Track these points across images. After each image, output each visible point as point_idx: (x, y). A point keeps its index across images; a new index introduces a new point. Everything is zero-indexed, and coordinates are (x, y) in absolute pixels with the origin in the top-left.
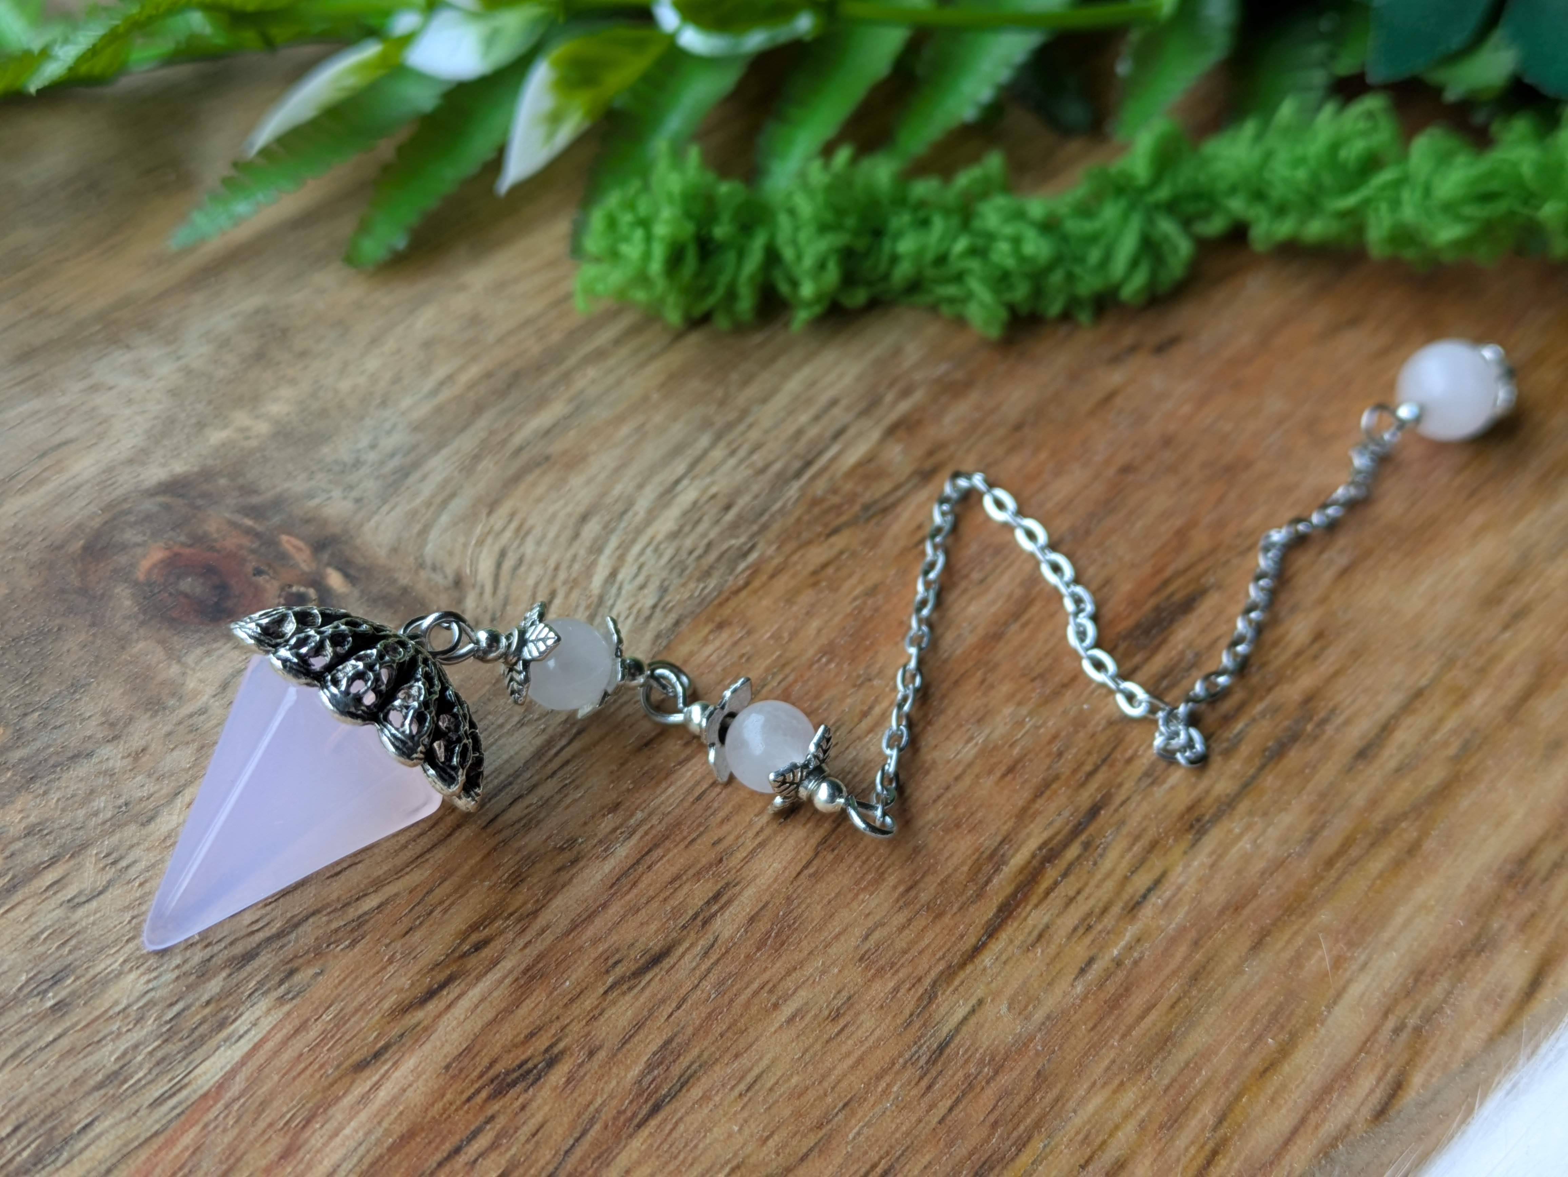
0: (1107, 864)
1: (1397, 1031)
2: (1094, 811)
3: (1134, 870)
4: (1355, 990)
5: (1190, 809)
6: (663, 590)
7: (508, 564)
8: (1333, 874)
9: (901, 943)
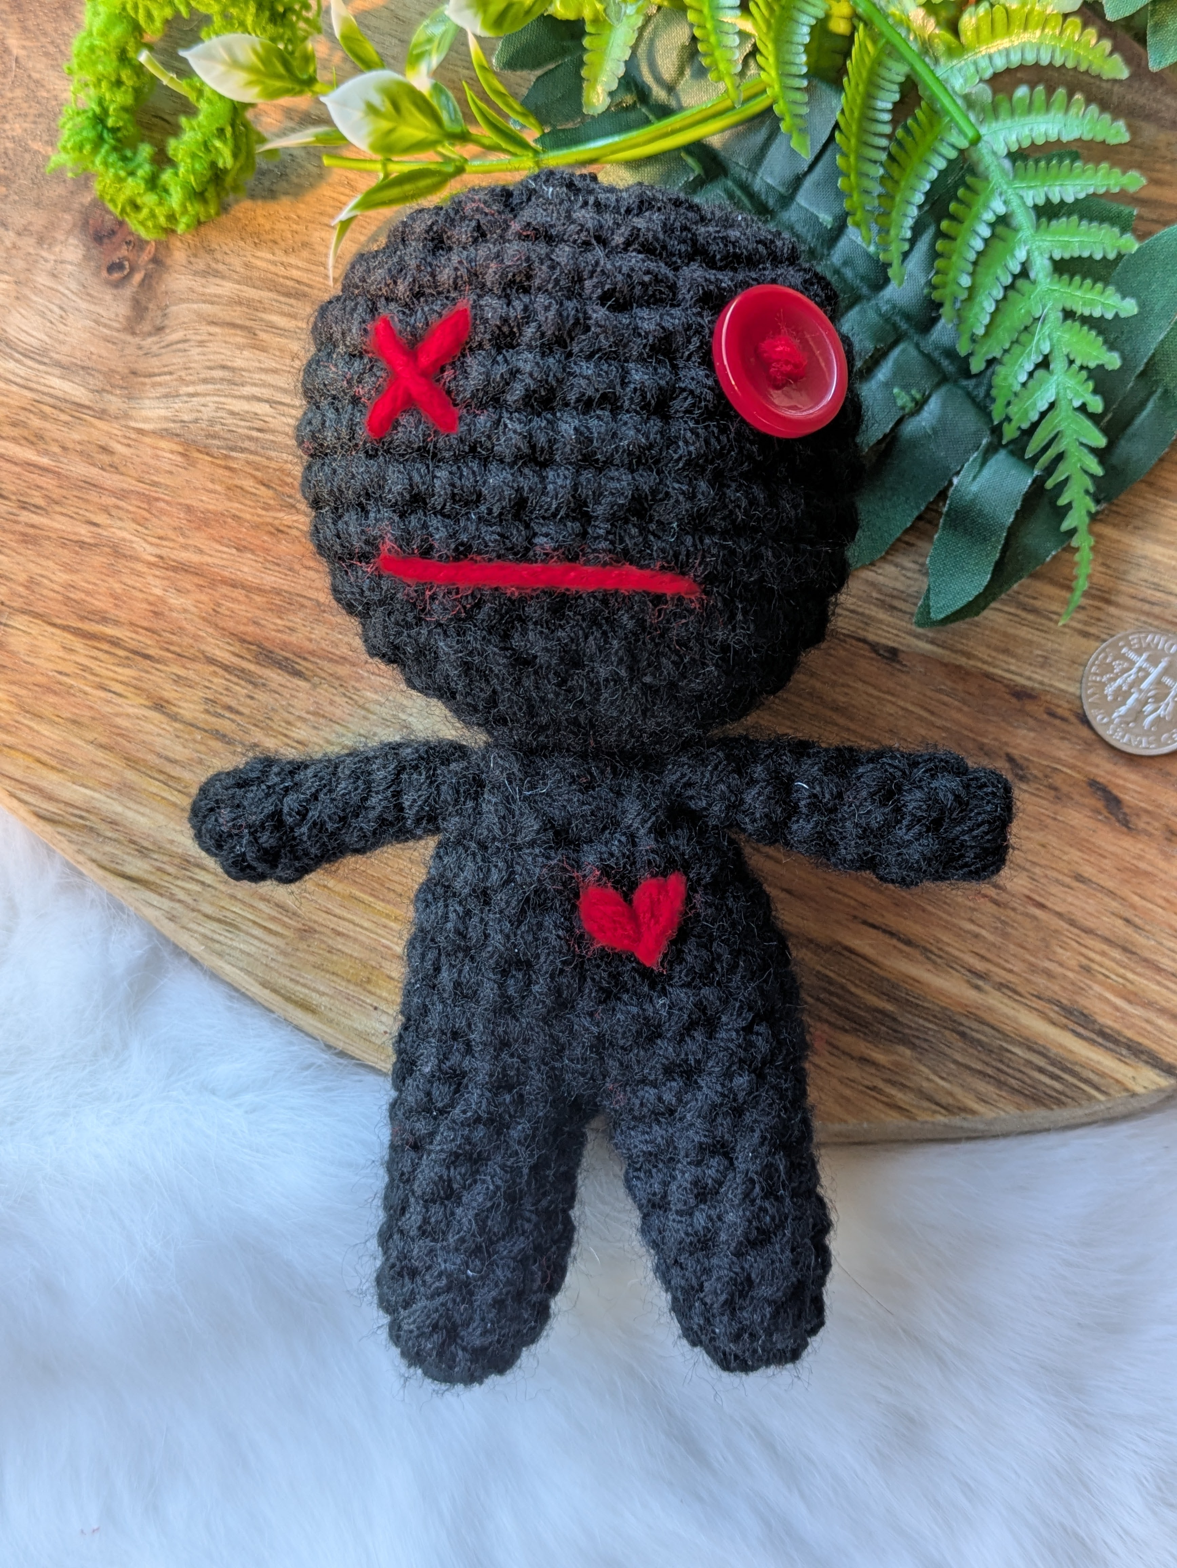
0: (119, 670)
1: (81, 817)
2: (147, 657)
3: (121, 682)
4: (96, 795)
5: (168, 702)
6: (196, 421)
7: (180, 346)
8: (157, 775)
9: (45, 592)
